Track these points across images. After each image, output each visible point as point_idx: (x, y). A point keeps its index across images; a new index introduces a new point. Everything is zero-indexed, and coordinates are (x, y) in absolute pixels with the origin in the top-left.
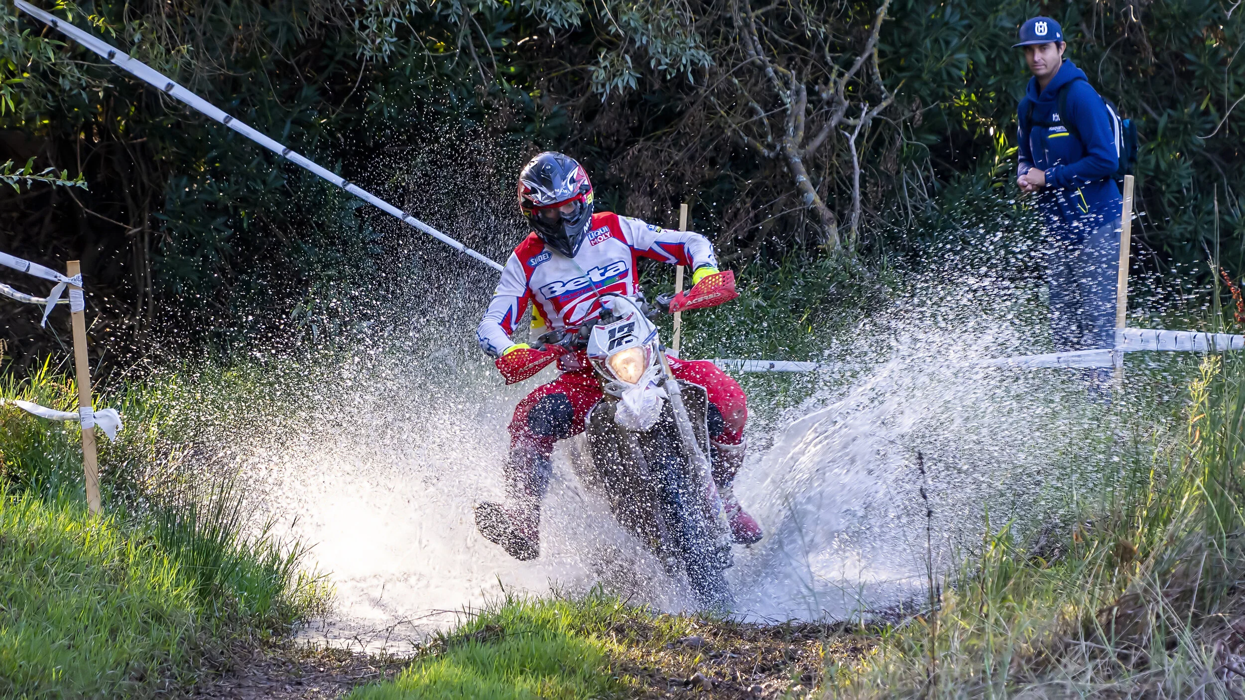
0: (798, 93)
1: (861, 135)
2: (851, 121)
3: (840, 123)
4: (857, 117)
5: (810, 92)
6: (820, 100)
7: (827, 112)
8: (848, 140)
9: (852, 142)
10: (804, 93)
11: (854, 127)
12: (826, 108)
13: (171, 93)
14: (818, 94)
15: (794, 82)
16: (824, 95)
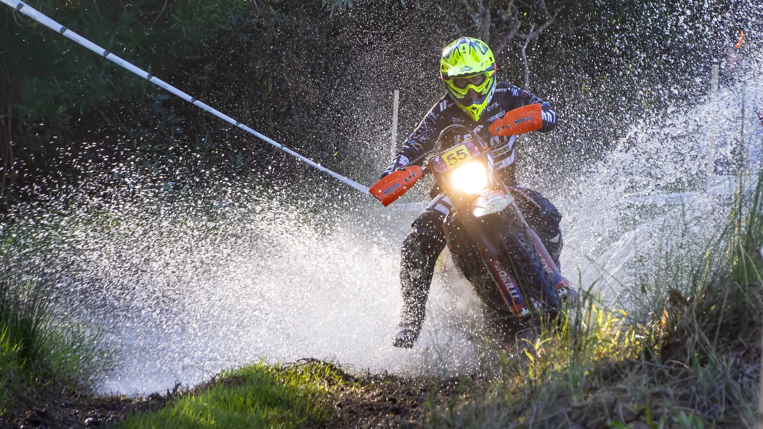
0: (484, 15)
1: (530, 45)
2: (523, 36)
3: (515, 37)
4: (527, 33)
5: (494, 15)
6: (501, 21)
7: (506, 29)
8: (520, 49)
9: (523, 51)
10: (489, 16)
11: (525, 40)
12: (505, 26)
13: (21, 10)
14: (499, 16)
15: (481, 8)
16: (504, 17)
